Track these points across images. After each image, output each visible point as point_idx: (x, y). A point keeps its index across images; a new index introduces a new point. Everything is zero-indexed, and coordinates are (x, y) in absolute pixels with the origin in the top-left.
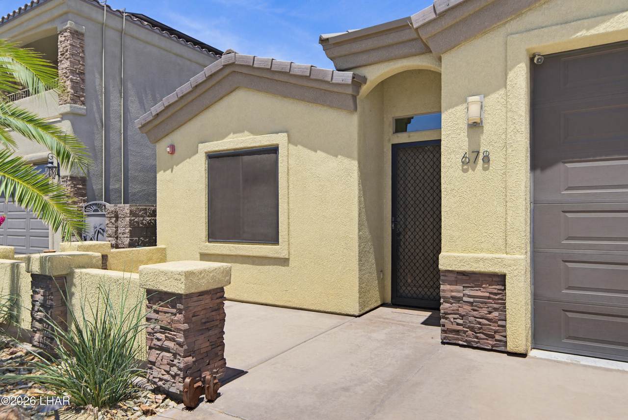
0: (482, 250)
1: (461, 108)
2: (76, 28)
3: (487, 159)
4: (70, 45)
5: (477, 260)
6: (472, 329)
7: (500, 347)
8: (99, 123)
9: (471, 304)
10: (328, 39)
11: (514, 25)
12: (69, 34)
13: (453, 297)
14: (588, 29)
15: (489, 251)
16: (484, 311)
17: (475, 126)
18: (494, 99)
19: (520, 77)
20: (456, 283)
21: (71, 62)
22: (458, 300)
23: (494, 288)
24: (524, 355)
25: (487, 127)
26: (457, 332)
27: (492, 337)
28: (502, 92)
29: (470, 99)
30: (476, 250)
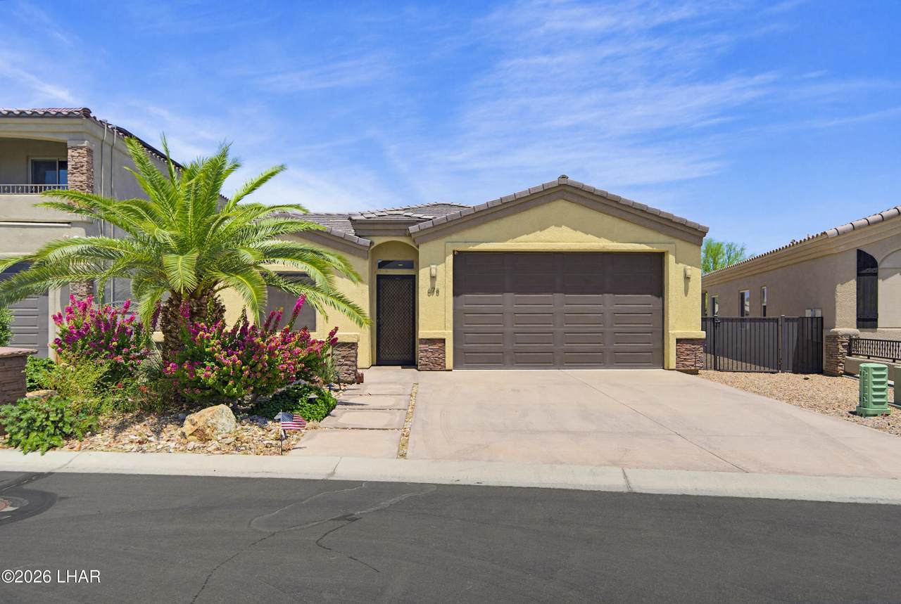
0: (436, 329)
1: (427, 269)
2: (90, 147)
3: (438, 292)
4: (87, 162)
5: (435, 334)
6: (432, 363)
7: (443, 369)
8: (100, 230)
9: (432, 352)
10: (355, 220)
11: (448, 239)
12: (85, 152)
13: (425, 350)
14: (473, 246)
15: (439, 329)
16: (437, 355)
17: (433, 278)
18: (441, 267)
19: (450, 259)
20: (425, 344)
21: (87, 177)
22: (426, 351)
23: (440, 345)
24: (451, 370)
25: (438, 278)
26: (426, 365)
27: (440, 365)
28: (443, 265)
29: (432, 266)
30: (433, 330)
